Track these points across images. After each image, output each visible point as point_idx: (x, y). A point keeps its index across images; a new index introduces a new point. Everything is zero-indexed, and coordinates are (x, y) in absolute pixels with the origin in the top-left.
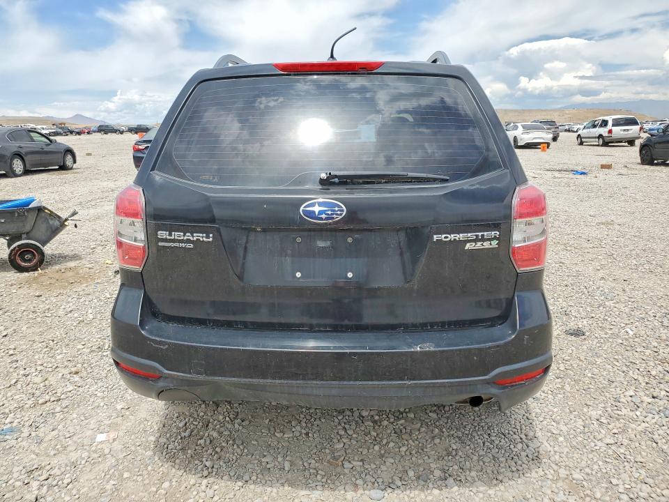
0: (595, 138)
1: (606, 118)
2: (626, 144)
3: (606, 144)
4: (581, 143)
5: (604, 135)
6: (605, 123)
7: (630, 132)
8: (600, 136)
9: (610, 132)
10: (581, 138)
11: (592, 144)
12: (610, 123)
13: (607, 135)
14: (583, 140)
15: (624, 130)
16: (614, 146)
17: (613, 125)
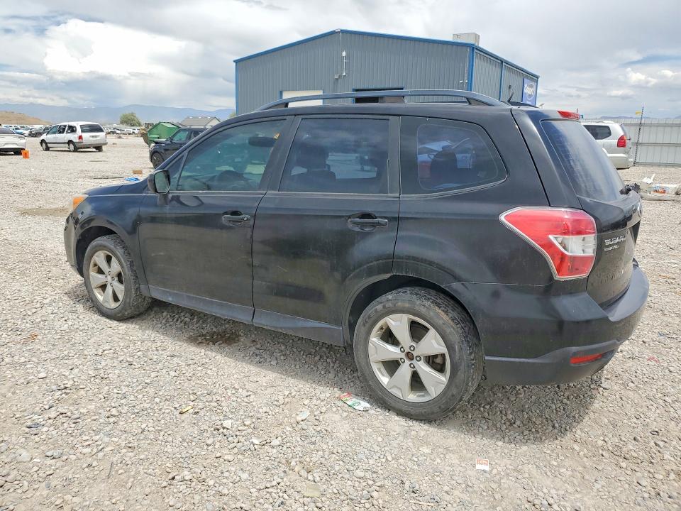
0: (64, 143)
1: (72, 124)
2: (94, 150)
3: (76, 150)
4: (47, 149)
5: (74, 141)
6: (72, 129)
7: (98, 138)
8: (70, 142)
9: (80, 137)
10: (46, 144)
11: (59, 149)
12: (79, 129)
13: (78, 141)
14: (49, 145)
15: (93, 136)
16: (82, 152)
17: (83, 131)
